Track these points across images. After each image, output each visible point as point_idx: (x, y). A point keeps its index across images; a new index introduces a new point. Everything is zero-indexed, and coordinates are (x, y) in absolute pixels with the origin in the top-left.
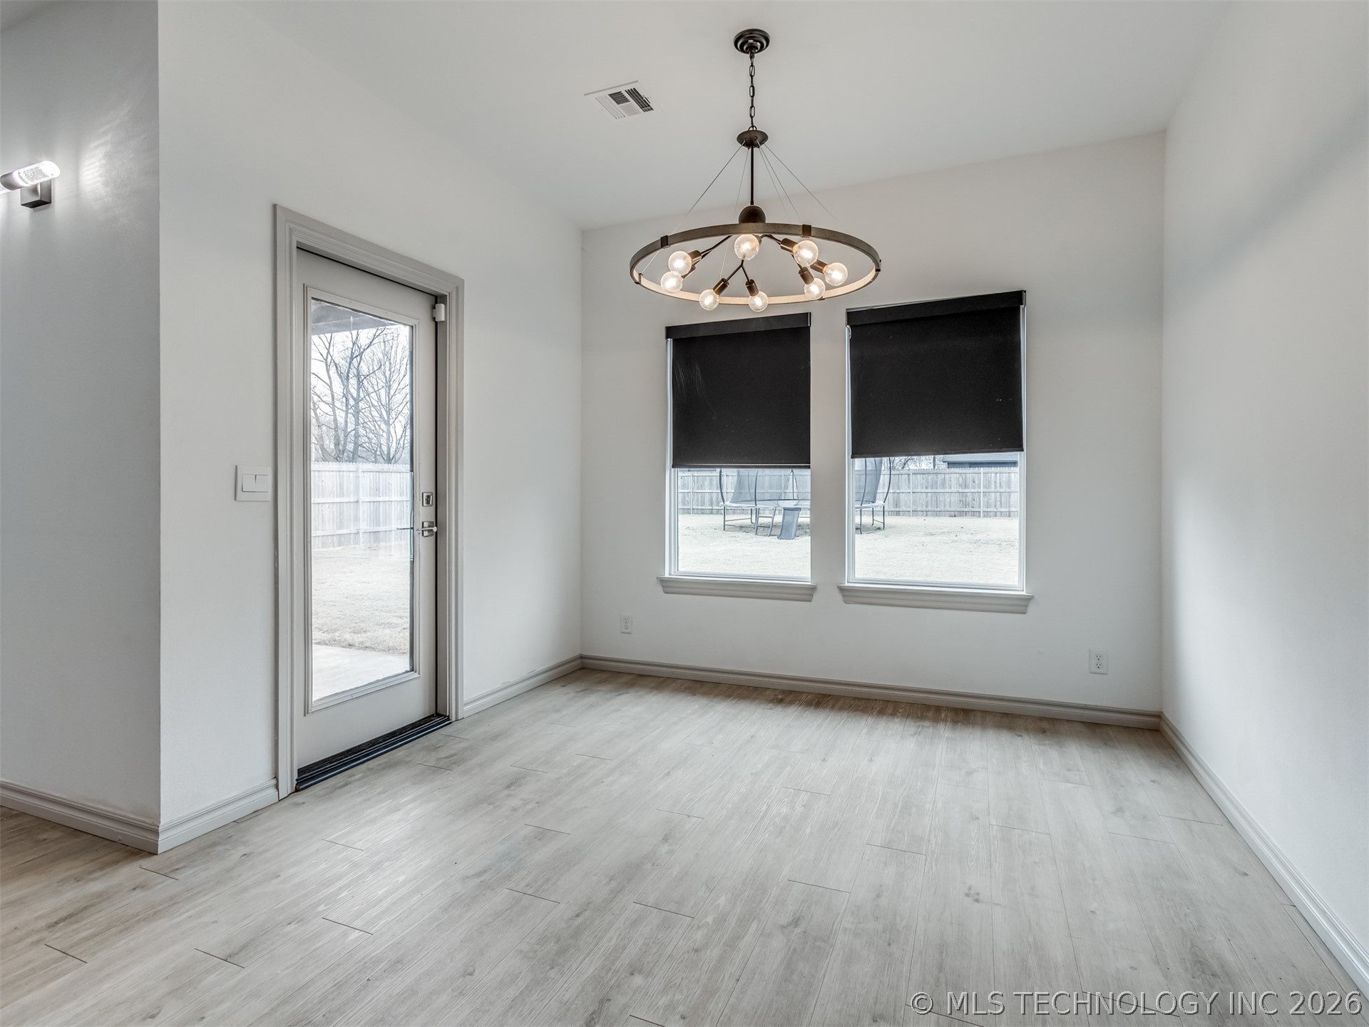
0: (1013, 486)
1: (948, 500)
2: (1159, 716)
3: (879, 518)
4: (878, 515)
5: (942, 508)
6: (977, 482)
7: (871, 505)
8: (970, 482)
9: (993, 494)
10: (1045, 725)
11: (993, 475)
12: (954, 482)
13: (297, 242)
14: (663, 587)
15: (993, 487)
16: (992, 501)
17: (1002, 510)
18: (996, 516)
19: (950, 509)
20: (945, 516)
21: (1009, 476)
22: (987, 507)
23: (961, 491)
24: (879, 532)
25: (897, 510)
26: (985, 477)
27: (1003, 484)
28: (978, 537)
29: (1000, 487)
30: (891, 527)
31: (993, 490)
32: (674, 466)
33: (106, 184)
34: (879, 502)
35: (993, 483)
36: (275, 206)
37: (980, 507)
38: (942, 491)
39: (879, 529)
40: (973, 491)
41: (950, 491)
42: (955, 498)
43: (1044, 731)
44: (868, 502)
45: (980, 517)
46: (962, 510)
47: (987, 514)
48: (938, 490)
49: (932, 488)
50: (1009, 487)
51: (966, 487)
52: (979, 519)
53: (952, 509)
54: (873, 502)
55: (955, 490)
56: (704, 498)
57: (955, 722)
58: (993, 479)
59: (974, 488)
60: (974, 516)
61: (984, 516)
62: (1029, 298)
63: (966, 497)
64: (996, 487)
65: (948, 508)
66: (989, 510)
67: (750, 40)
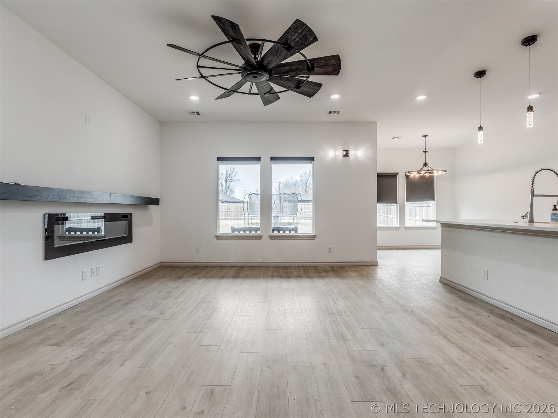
5: (307, 217)
38: (308, 211)
41: (310, 211)
48: (306, 211)
49: (304, 210)
56: (222, 214)
67: (425, 136)
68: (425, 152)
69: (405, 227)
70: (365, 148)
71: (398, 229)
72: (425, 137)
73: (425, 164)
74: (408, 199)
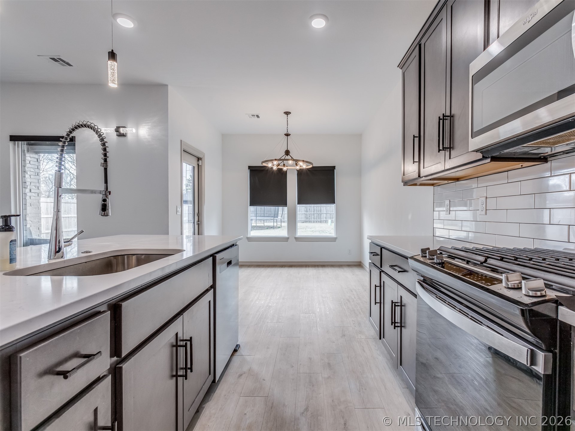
0: (322, 212)
1: (301, 217)
2: (360, 262)
3: (279, 224)
4: (279, 222)
6: (310, 210)
7: (277, 218)
8: (308, 210)
9: (316, 214)
10: (340, 266)
11: (316, 207)
12: (303, 210)
13: (183, 149)
14: (248, 240)
15: (316, 212)
16: (315, 217)
17: (319, 220)
18: (317, 222)
19: (302, 220)
20: (300, 223)
21: (321, 208)
22: (314, 219)
23: (305, 213)
24: (280, 229)
25: (284, 220)
26: (313, 208)
27: (319, 211)
28: (312, 229)
29: (318, 212)
30: (283, 227)
31: (316, 213)
32: (250, 206)
33: (149, 135)
34: (279, 217)
35: (316, 210)
36: (181, 141)
37: (311, 219)
39: (279, 227)
40: (309, 213)
42: (303, 216)
43: (340, 267)
44: (276, 217)
45: (311, 223)
46: (306, 220)
47: (314, 222)
50: (321, 212)
51: (307, 212)
52: (311, 224)
53: (303, 220)
54: (277, 217)
55: (303, 213)
57: (322, 267)
58: (316, 209)
59: (310, 212)
60: (310, 222)
61: (313, 223)
62: (336, 168)
63: (307, 215)
64: (317, 212)
65: (301, 220)
66: (314, 220)
67: (287, 113)
68: (287, 135)
69: (295, 238)
70: (150, 124)
71: (286, 239)
72: (287, 115)
73: (287, 153)
74: (301, 201)
